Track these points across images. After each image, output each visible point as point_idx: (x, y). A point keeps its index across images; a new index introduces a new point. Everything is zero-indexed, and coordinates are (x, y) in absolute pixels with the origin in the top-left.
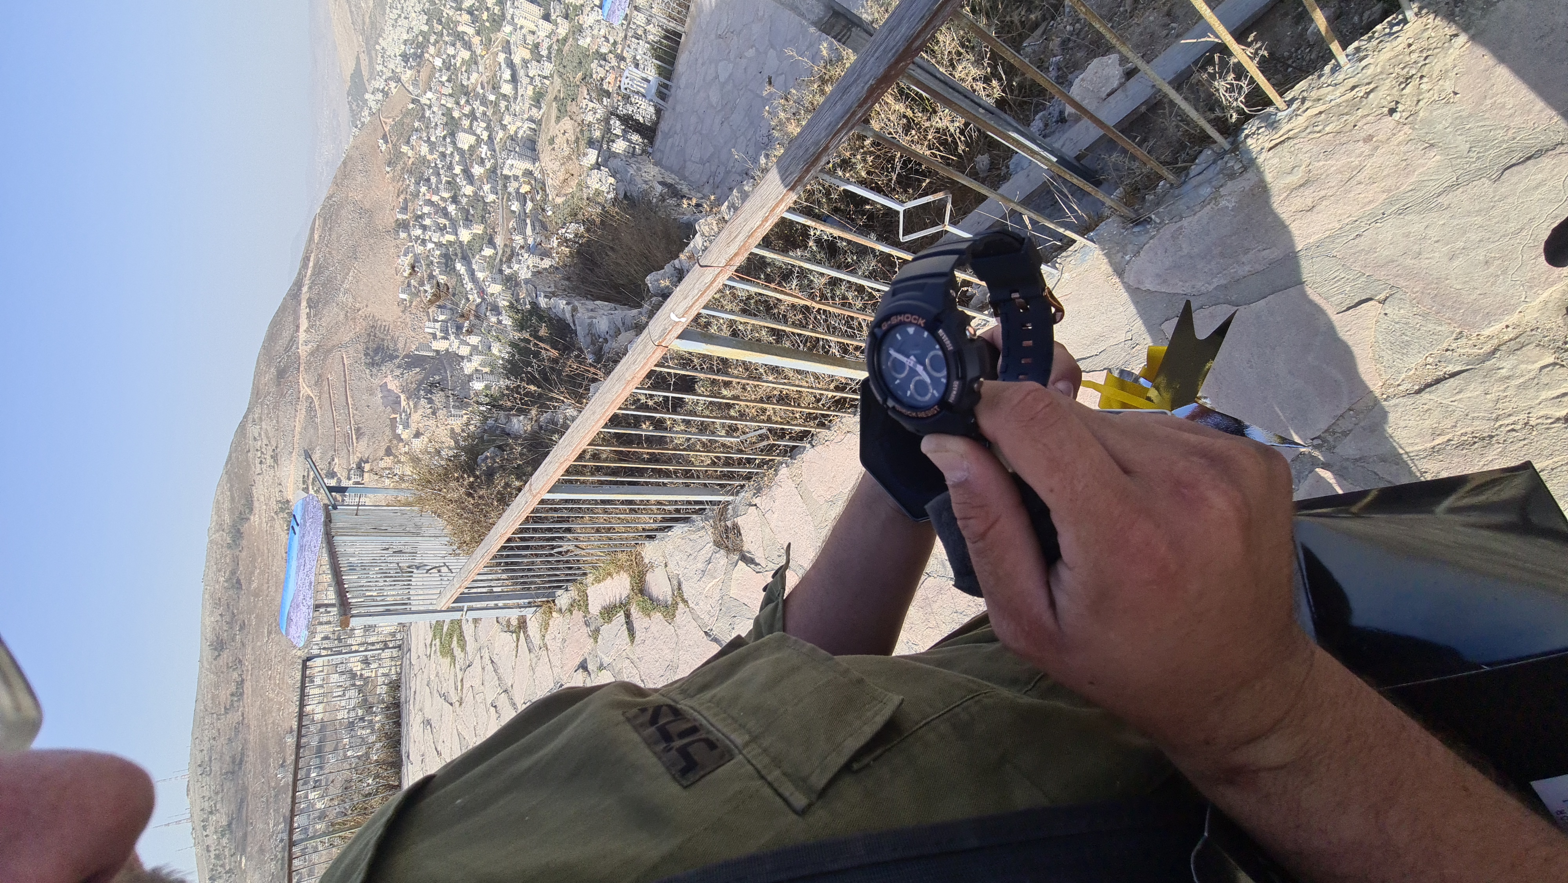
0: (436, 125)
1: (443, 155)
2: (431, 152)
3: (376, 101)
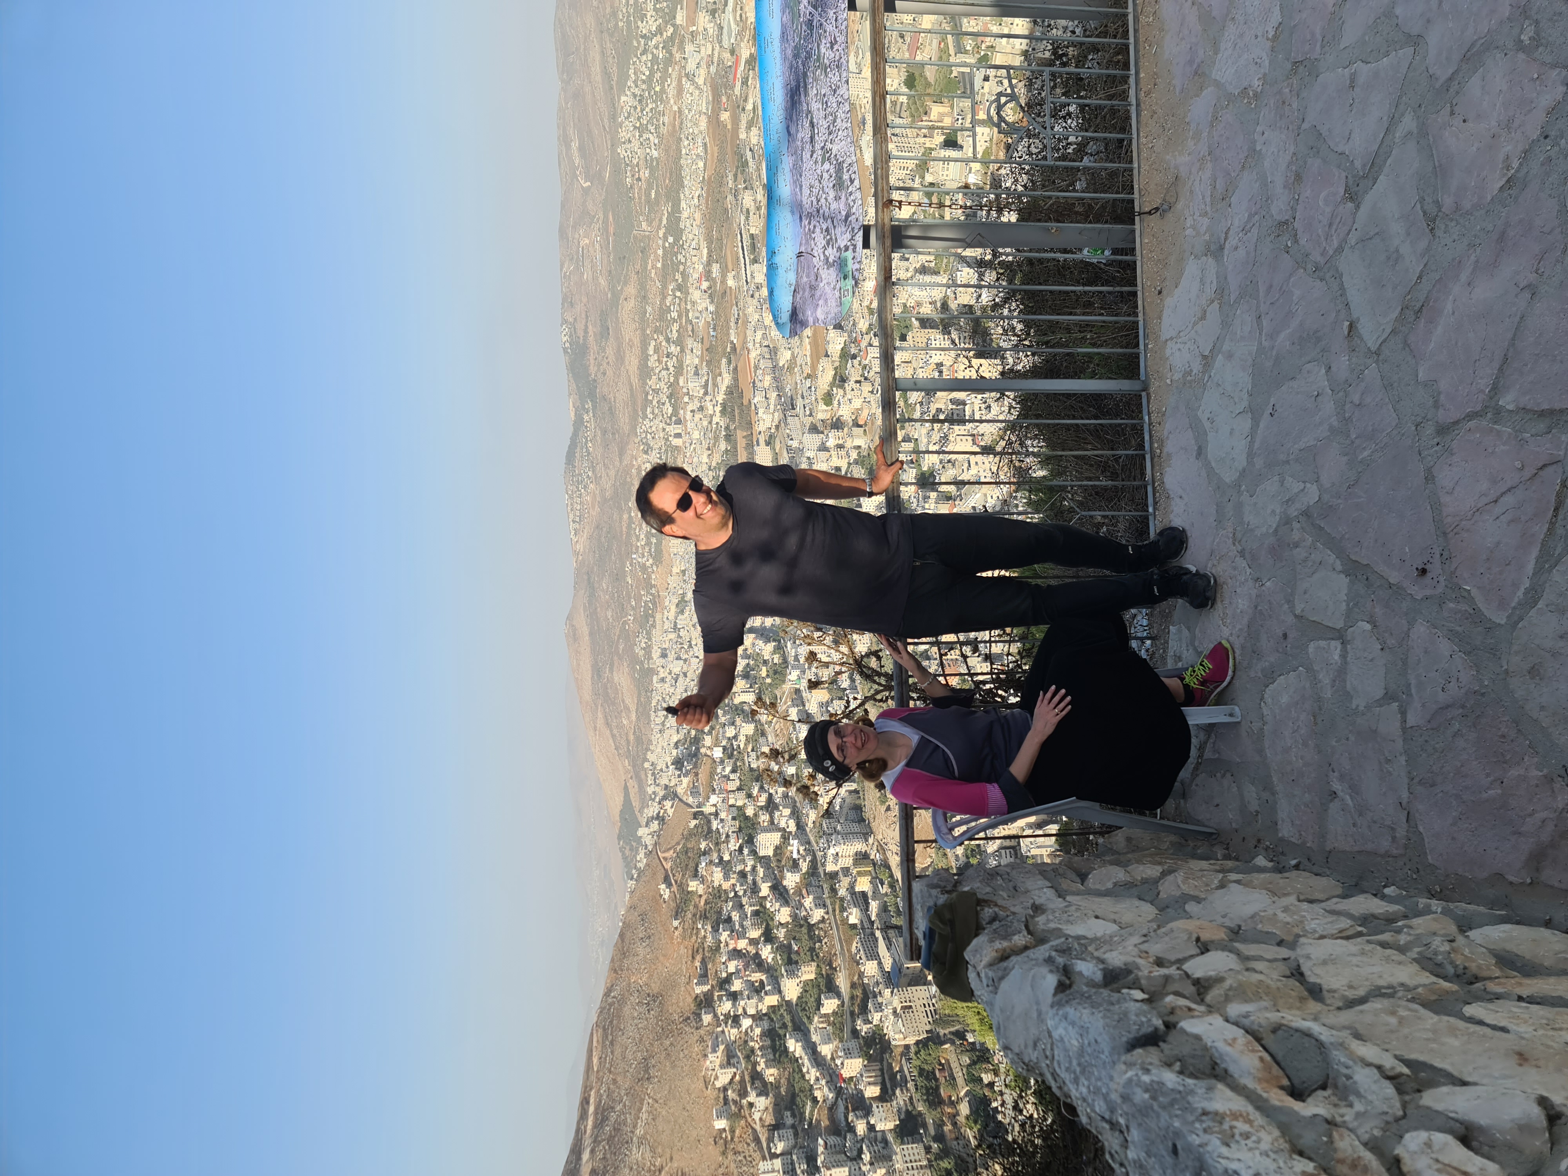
0: (728, 836)
1: (743, 875)
2: (726, 877)
3: (652, 834)
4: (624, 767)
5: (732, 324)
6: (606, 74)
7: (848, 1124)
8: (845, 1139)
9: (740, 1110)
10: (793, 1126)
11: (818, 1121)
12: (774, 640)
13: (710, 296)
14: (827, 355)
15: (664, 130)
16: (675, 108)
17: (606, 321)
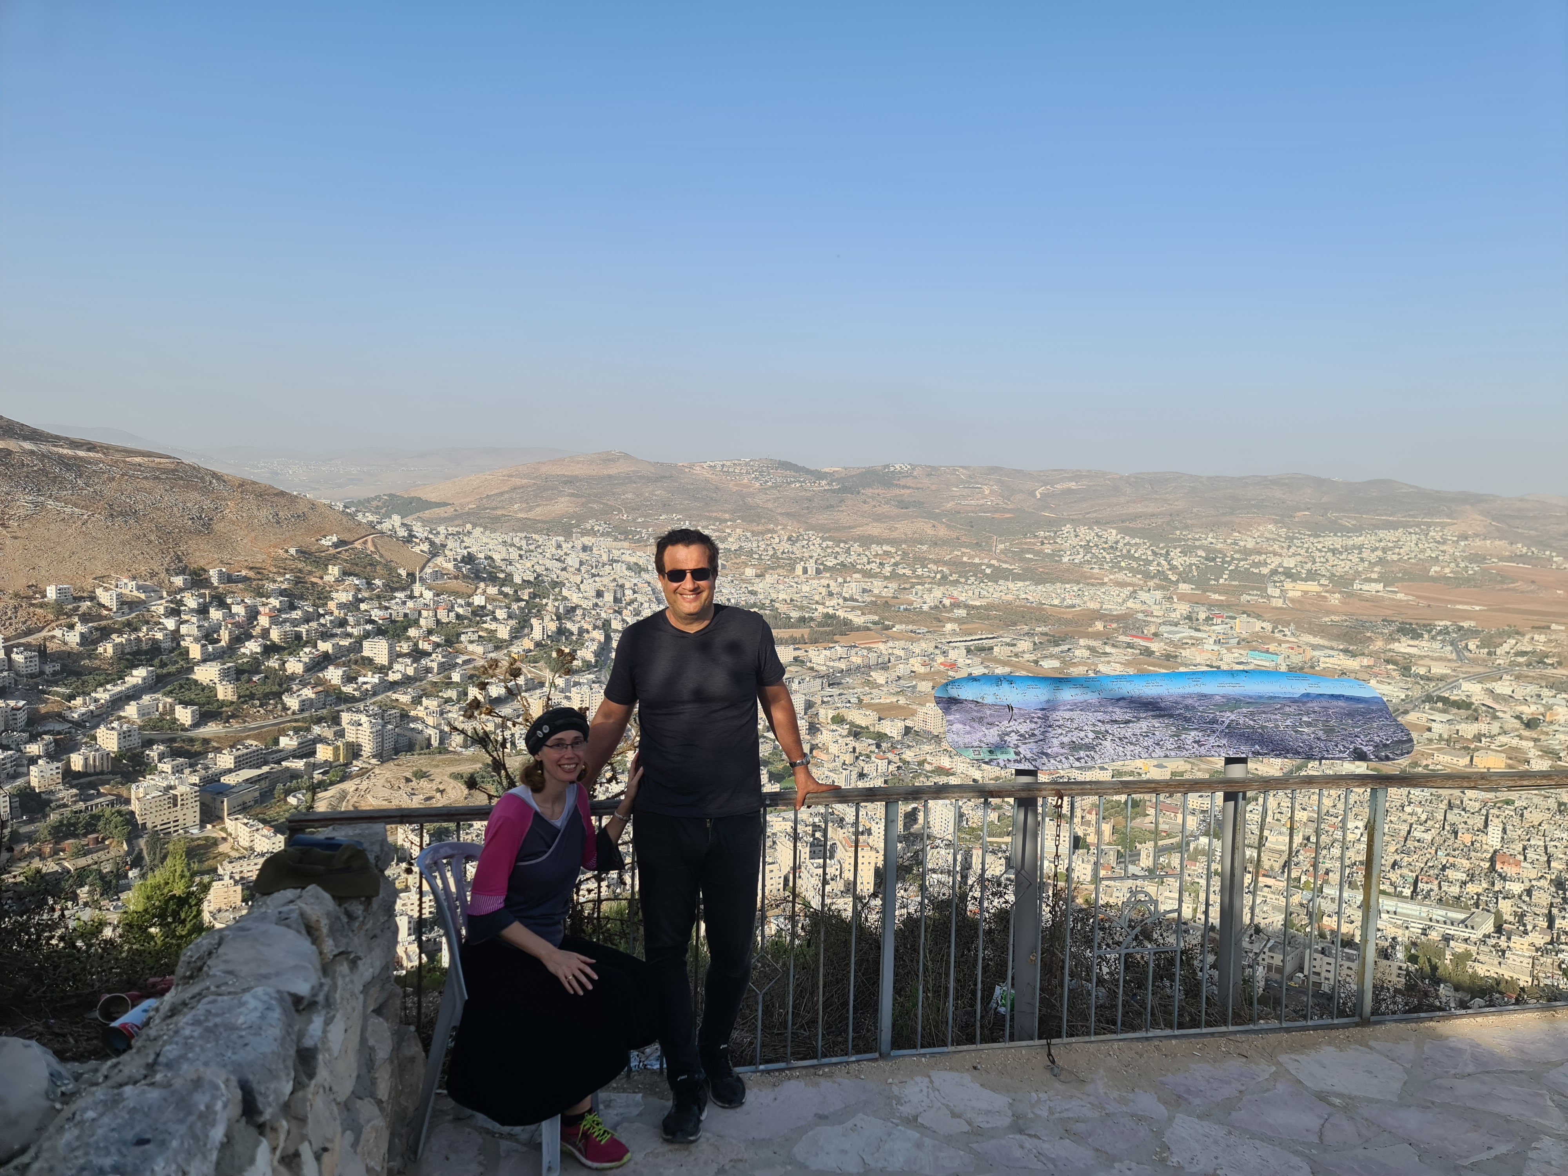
3: (393, 529)
4: (468, 503)
5: (910, 627)
6: (1135, 517)
7: (40, 735)
8: (23, 731)
9: (66, 614)
10: (42, 673)
11: (45, 701)
12: (596, 661)
13: (936, 607)
14: (880, 719)
15: (1086, 568)
16: (1106, 580)
17: (915, 506)
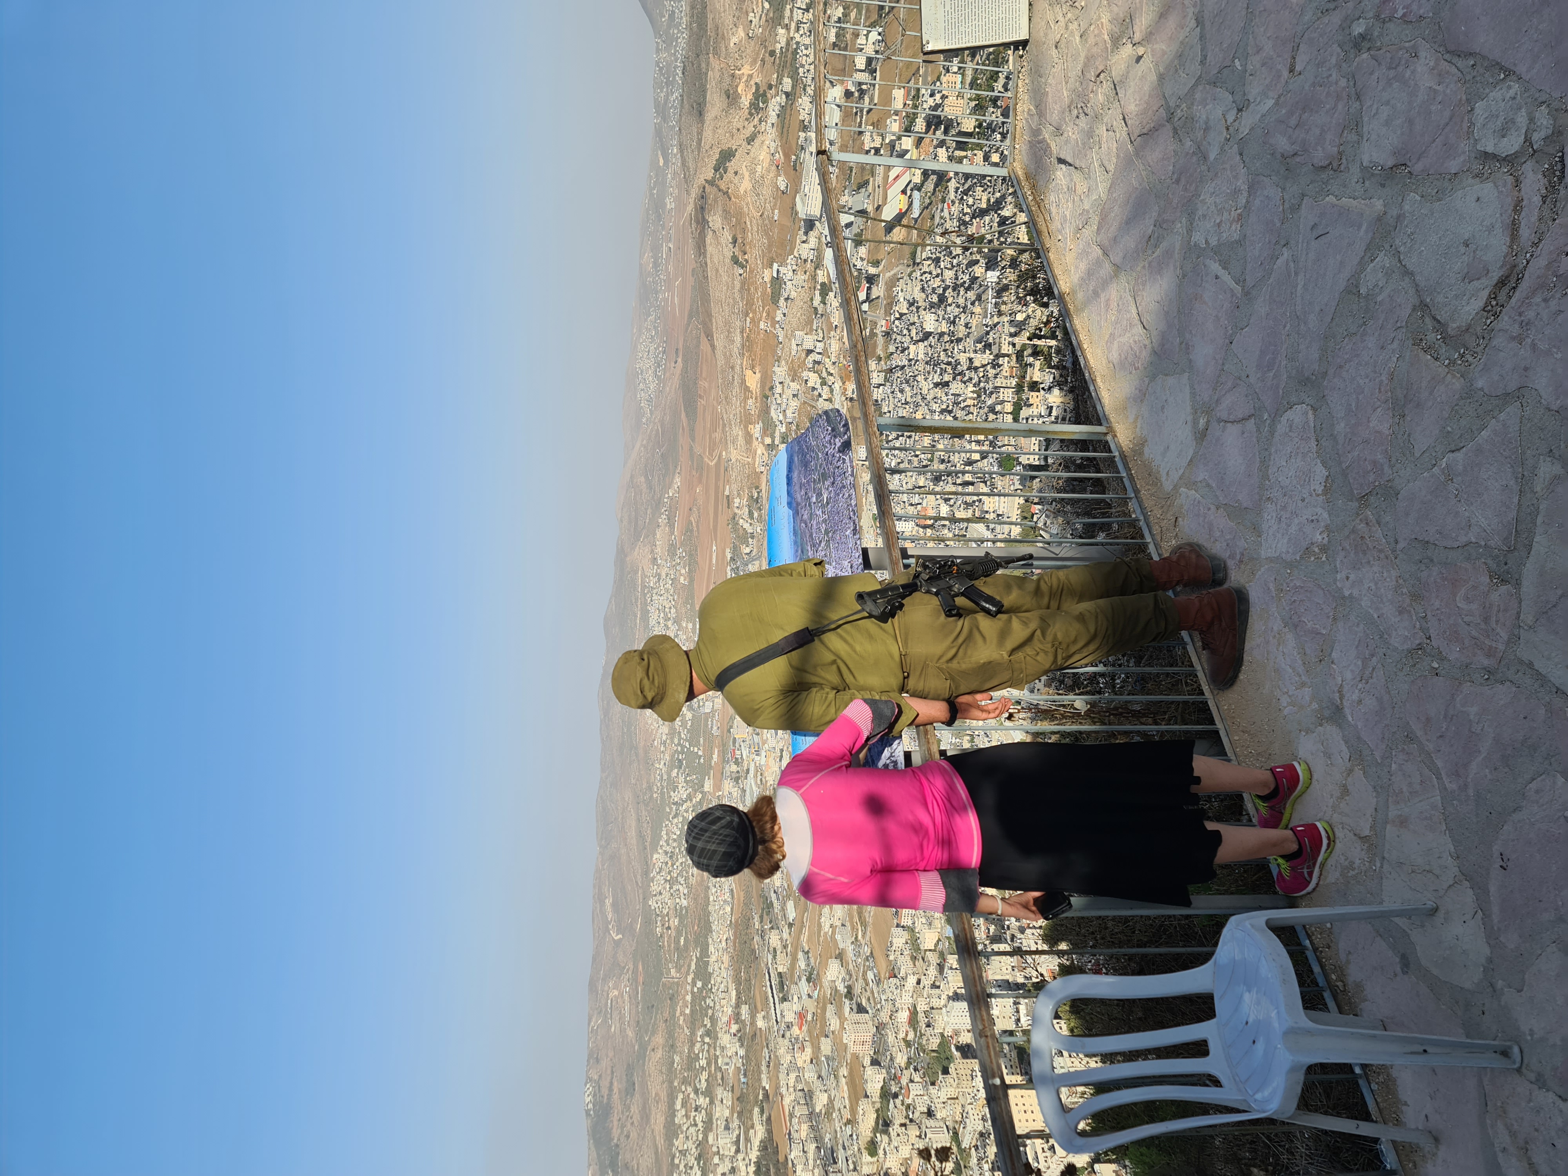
6: (641, 836)
13: (740, 1039)
17: (632, 1075)
